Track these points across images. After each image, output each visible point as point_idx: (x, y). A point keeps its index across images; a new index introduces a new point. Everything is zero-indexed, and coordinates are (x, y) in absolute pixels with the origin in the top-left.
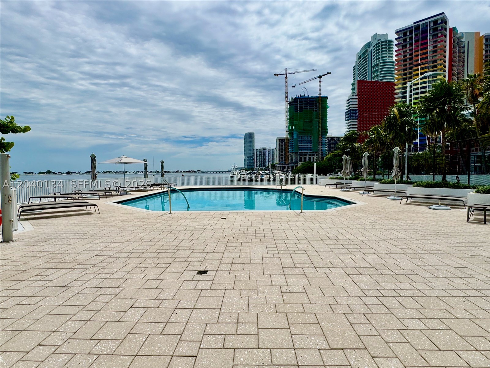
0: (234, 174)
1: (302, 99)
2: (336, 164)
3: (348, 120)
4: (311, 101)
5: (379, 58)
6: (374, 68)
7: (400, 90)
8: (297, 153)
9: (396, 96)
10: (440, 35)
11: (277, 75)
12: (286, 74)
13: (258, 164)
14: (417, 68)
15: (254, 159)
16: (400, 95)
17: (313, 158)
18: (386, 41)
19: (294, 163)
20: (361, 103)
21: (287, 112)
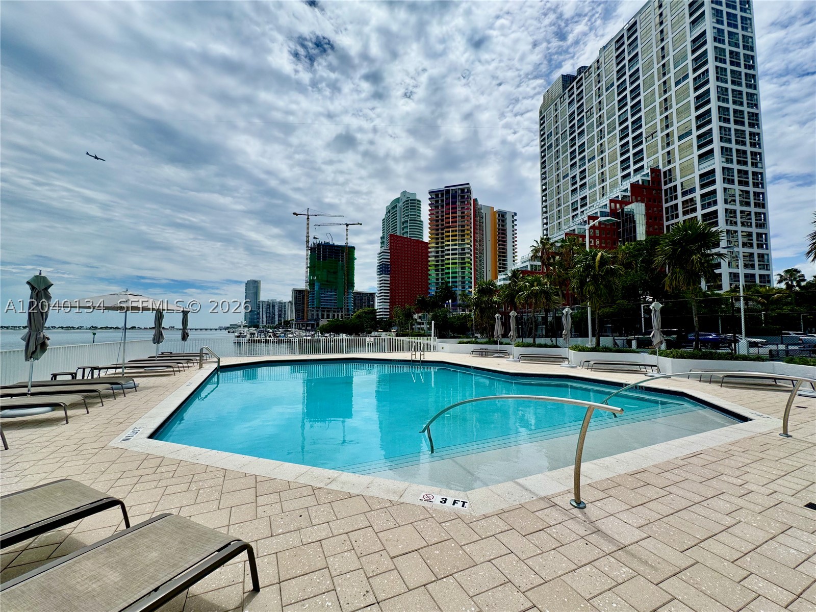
0: (241, 333)
1: (326, 246)
2: (367, 322)
3: (380, 275)
4: (336, 250)
5: (408, 215)
6: (403, 224)
7: (433, 250)
8: (319, 308)
9: (429, 254)
10: (466, 203)
11: (297, 215)
12: (308, 216)
13: (265, 320)
14: (448, 229)
15: (259, 314)
16: (433, 254)
17: (338, 315)
18: (415, 200)
19: (314, 320)
20: (393, 258)
21: (307, 259)
